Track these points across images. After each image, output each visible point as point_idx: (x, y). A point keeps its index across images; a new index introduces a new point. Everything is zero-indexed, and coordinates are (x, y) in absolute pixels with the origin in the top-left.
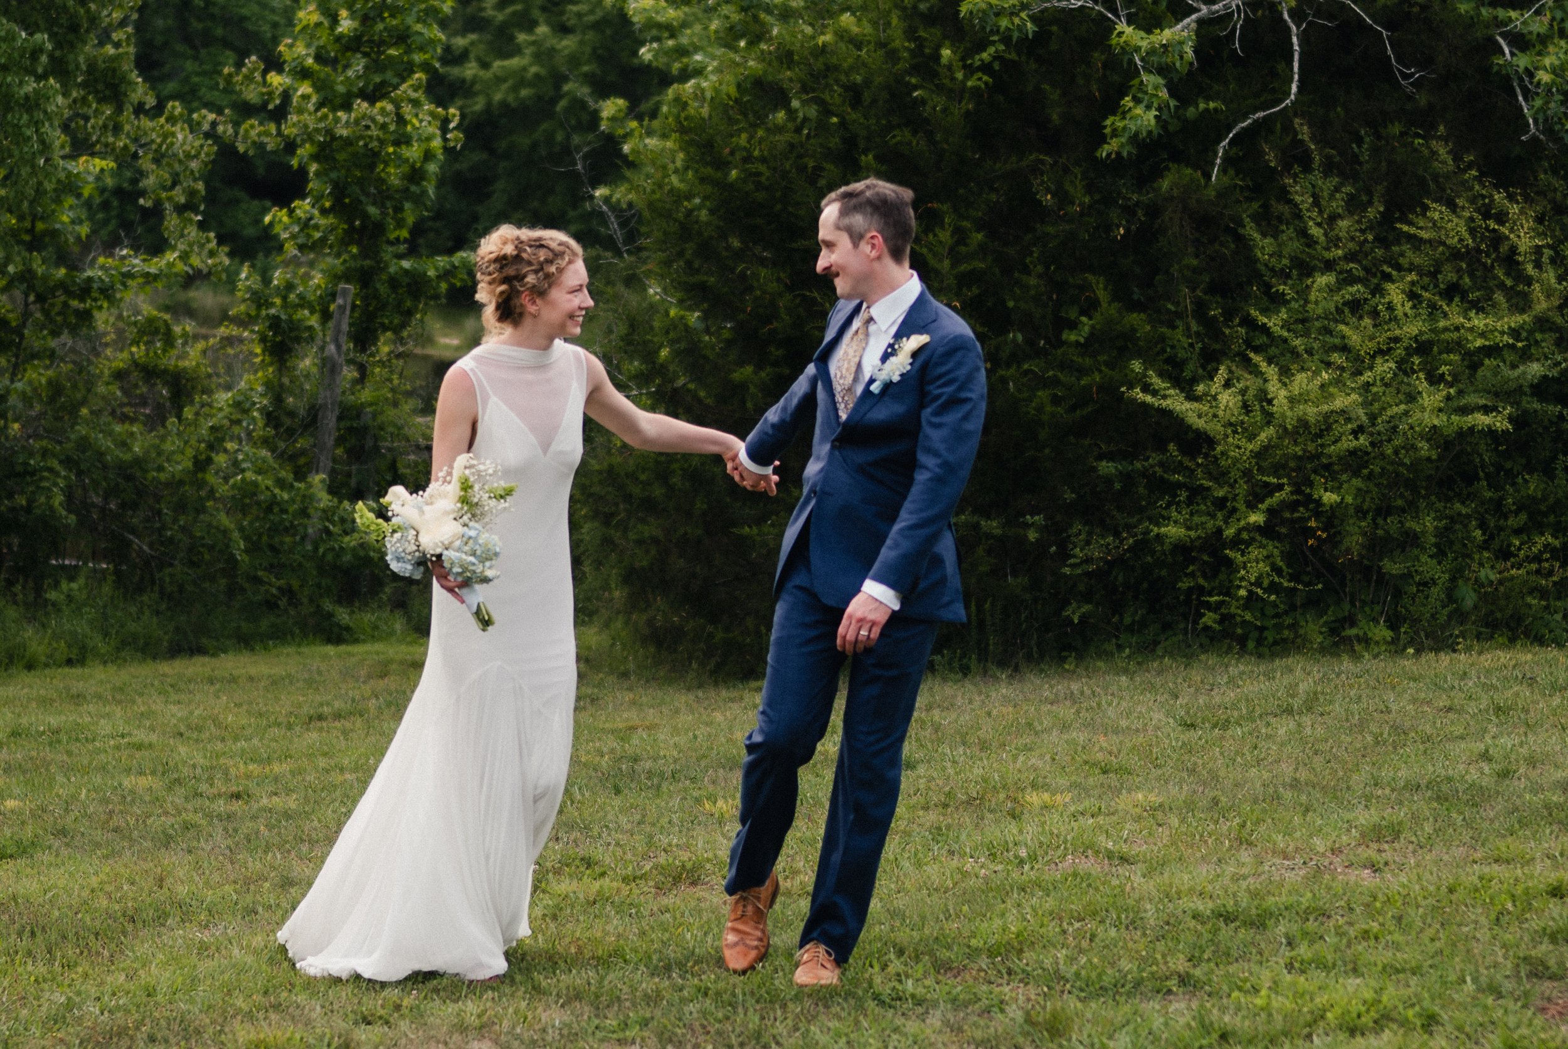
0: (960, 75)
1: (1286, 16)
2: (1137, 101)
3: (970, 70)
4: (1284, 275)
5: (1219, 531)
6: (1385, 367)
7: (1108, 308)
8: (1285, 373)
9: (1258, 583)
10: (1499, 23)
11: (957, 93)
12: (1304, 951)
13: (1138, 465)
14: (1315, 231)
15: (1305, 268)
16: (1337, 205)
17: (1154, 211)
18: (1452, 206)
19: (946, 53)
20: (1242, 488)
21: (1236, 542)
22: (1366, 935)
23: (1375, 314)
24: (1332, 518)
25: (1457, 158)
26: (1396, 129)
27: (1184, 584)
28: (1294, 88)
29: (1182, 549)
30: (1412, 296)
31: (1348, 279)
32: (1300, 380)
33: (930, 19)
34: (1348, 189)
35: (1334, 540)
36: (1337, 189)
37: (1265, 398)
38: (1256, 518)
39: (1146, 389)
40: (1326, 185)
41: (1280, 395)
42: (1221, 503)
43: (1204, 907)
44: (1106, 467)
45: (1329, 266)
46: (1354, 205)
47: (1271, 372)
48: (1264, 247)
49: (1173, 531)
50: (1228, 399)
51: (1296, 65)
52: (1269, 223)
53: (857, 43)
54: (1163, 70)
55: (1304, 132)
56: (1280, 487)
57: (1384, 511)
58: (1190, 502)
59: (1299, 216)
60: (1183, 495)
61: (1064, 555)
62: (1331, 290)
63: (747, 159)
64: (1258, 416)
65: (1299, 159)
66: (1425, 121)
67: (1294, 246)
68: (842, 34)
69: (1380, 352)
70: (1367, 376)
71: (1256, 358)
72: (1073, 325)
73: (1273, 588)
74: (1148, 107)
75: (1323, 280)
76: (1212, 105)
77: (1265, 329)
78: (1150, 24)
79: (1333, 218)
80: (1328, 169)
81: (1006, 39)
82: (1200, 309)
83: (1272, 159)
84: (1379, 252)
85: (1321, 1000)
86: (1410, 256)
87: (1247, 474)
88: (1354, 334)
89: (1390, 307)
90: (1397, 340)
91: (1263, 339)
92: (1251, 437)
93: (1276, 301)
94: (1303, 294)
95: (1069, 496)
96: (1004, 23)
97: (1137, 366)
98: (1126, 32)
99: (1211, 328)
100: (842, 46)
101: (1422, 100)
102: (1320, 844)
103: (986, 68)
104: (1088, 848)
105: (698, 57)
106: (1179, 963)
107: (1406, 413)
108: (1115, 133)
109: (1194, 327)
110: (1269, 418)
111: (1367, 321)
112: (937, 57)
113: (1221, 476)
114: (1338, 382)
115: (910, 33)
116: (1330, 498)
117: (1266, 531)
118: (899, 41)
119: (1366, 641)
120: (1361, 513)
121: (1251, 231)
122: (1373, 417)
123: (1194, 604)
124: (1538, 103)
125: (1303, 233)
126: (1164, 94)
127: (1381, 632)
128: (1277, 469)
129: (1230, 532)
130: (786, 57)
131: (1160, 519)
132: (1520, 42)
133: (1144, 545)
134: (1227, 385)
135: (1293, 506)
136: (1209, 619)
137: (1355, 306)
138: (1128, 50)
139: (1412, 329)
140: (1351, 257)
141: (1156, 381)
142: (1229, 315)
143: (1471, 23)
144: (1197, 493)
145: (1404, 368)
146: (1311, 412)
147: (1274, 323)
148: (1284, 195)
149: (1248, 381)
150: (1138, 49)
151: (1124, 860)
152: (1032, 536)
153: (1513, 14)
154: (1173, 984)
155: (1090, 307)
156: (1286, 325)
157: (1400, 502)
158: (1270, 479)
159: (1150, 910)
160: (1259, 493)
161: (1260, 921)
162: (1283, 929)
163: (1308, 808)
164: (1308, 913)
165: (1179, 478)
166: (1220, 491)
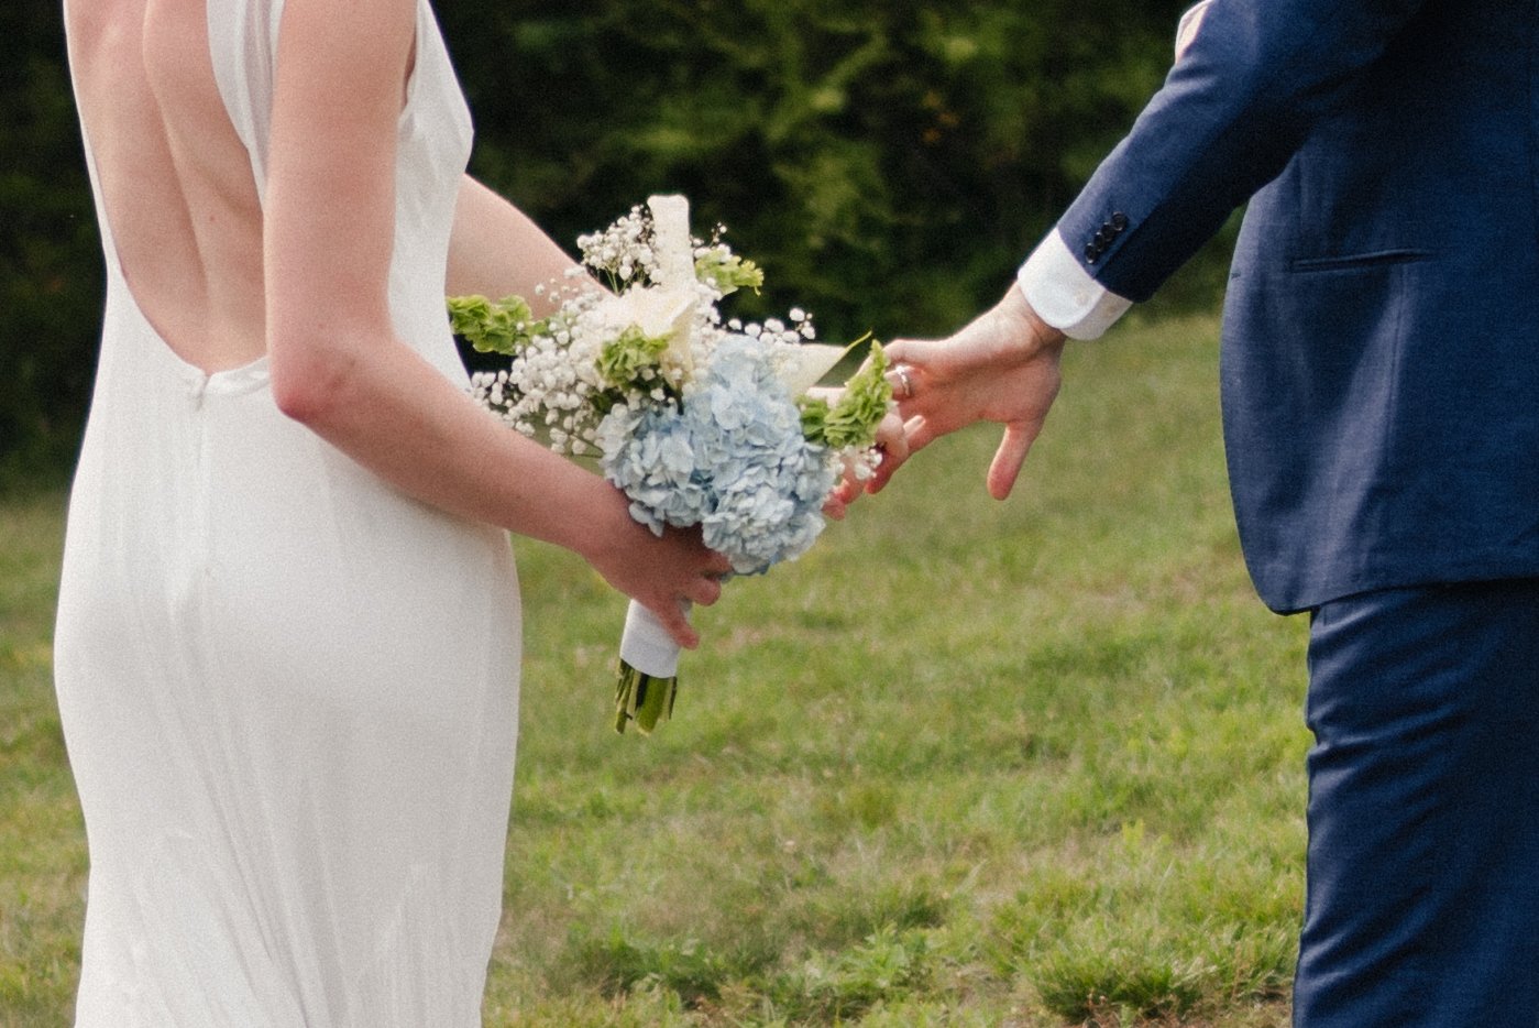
5: (753, 139)
9: (840, 222)
13: (589, 26)
20: (792, 47)
21: (793, 151)
24: (963, 86)
35: (973, 127)
38: (828, 98)
42: (753, 82)
43: (1011, 660)
44: (532, 34)
56: (860, 39)
57: (1056, 66)
58: (695, 83)
60: (682, 72)
73: (867, 226)
102: (1154, 568)
116: (959, 47)
117: (844, 124)
120: (1016, 72)
129: (777, 130)
131: (645, 119)
135: (884, 72)
144: (707, 64)
157: (1083, 48)
158: (847, 26)
159: (928, 673)
160: (824, 54)
161: (1114, 662)
162: (1155, 668)
163: (1104, 529)
164: (1186, 645)
165: (671, 40)
166: (754, 58)
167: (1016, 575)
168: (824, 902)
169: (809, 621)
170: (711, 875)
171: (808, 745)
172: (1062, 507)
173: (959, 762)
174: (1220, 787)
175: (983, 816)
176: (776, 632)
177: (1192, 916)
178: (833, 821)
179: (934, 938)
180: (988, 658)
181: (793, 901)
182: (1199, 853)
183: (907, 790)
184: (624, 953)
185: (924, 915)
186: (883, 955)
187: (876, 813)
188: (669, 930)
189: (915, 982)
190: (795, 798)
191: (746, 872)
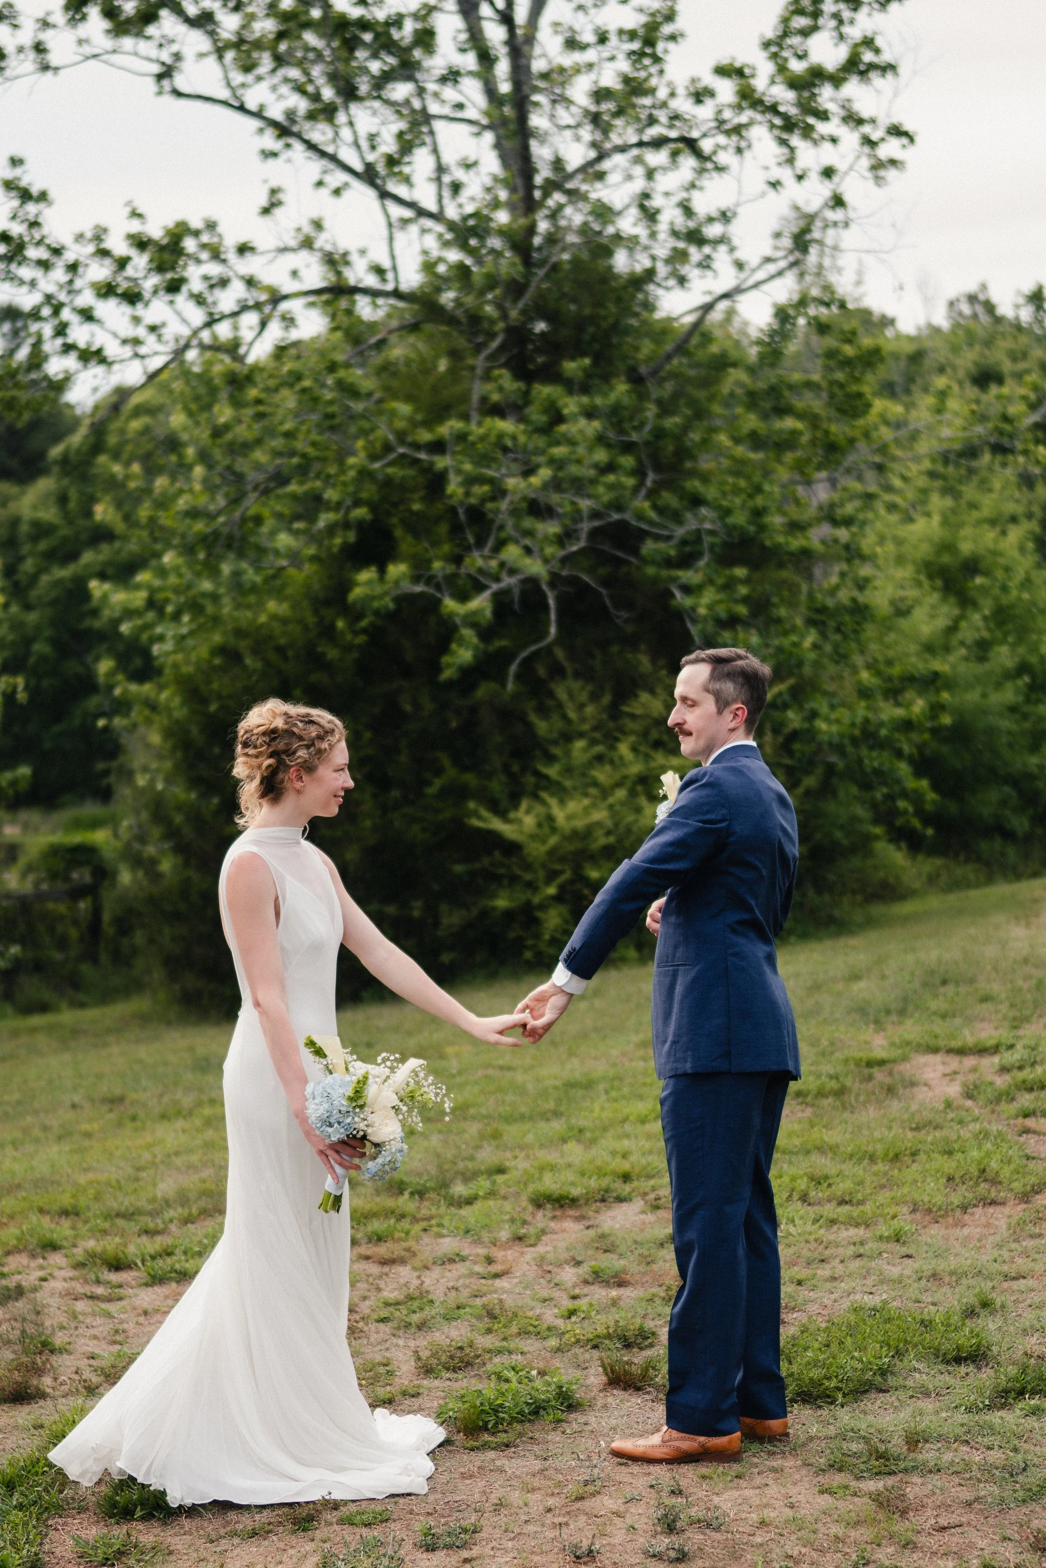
0: (349, 637)
1: (545, 587)
2: (460, 645)
3: (356, 633)
4: (555, 742)
5: (528, 903)
6: (621, 794)
7: (451, 771)
8: (562, 802)
9: (556, 930)
10: (674, 579)
11: (348, 648)
12: (614, 1094)
13: (477, 866)
14: (572, 715)
15: (567, 737)
16: (583, 697)
17: (474, 710)
18: (652, 692)
19: (340, 624)
20: (541, 874)
21: (540, 907)
22: (645, 1084)
23: (612, 762)
25: (654, 662)
26: (615, 649)
27: (511, 935)
28: (553, 630)
29: (509, 915)
30: (634, 749)
31: (593, 742)
32: (573, 806)
33: (327, 603)
34: (590, 688)
36: (583, 688)
37: (550, 819)
38: (552, 890)
39: (480, 818)
40: (576, 685)
41: (560, 815)
42: (528, 885)
43: (558, 1083)
44: (458, 868)
45: (581, 735)
46: (594, 697)
47: (553, 802)
48: (542, 727)
49: (502, 903)
50: (529, 821)
51: (553, 616)
52: (543, 711)
53: (284, 621)
54: (474, 625)
55: (560, 654)
56: (562, 872)
58: (510, 885)
59: (560, 706)
60: (506, 882)
61: (437, 924)
62: (585, 750)
63: (220, 697)
64: (546, 830)
65: (558, 671)
66: (632, 642)
67: (559, 724)
68: (274, 617)
69: (619, 785)
70: (611, 800)
71: (544, 795)
72: (429, 783)
74: (467, 649)
75: (579, 744)
76: (504, 643)
77: (546, 777)
78: (463, 597)
79: (581, 707)
80: (577, 675)
81: (377, 613)
82: (506, 769)
83: (542, 672)
84: (611, 725)
85: (626, 1111)
86: (630, 725)
87: (543, 866)
88: (602, 775)
89: (621, 758)
90: (625, 777)
91: (544, 783)
92: (544, 841)
93: (551, 759)
94: (568, 753)
95: (436, 887)
96: (376, 604)
97: (472, 805)
98: (450, 604)
99: (514, 779)
100: (275, 624)
101: (630, 629)
102: (614, 1052)
103: (364, 631)
104: (488, 1066)
105: (159, 630)
106: (551, 1105)
107: (636, 821)
108: (449, 666)
109: (503, 778)
110: (554, 830)
111: (608, 768)
112: (332, 627)
113: (528, 867)
114: (594, 805)
115: (316, 612)
117: (558, 899)
118: (311, 620)
119: (623, 960)
121: (533, 718)
122: (616, 825)
123: (518, 946)
124: (700, 626)
125: (564, 717)
126: (475, 640)
127: (632, 953)
128: (562, 859)
129: (536, 900)
130: (239, 633)
131: (494, 896)
132: (687, 589)
133: (485, 913)
134: (528, 812)
135: (571, 882)
136: (528, 955)
137: (599, 759)
138: (451, 615)
139: (636, 769)
140: (595, 728)
141: (484, 813)
142: (524, 769)
143: (655, 580)
144: (514, 879)
145: (633, 793)
146: (579, 824)
147: (552, 771)
148: (551, 694)
149: (539, 809)
150: (457, 615)
151: (509, 1068)
152: (416, 913)
153: (680, 573)
154: (549, 1115)
155: (439, 771)
156: (560, 773)
158: (558, 867)
159: (530, 1087)
160: (552, 876)
161: (588, 1085)
162: (601, 1087)
163: (604, 1038)
164: (613, 1079)
165: (502, 871)
166: (528, 877)
167: (571, 1054)
168: (470, 1165)
169: (501, 1068)
170: (438, 1156)
171: (484, 1111)
172: (596, 1030)
173: (531, 1118)
174: (605, 1129)
175: (530, 1138)
176: (490, 1072)
177: (583, 1174)
178: (482, 1137)
179: (500, 1179)
180: (549, 1083)
181: (461, 1165)
182: (593, 1151)
183: (508, 1128)
184: (402, 1182)
185: (501, 1171)
186: (483, 1184)
187: (496, 1136)
188: (419, 1175)
189: (492, 1194)
190: (473, 1129)
191: (449, 1154)
